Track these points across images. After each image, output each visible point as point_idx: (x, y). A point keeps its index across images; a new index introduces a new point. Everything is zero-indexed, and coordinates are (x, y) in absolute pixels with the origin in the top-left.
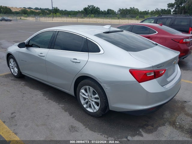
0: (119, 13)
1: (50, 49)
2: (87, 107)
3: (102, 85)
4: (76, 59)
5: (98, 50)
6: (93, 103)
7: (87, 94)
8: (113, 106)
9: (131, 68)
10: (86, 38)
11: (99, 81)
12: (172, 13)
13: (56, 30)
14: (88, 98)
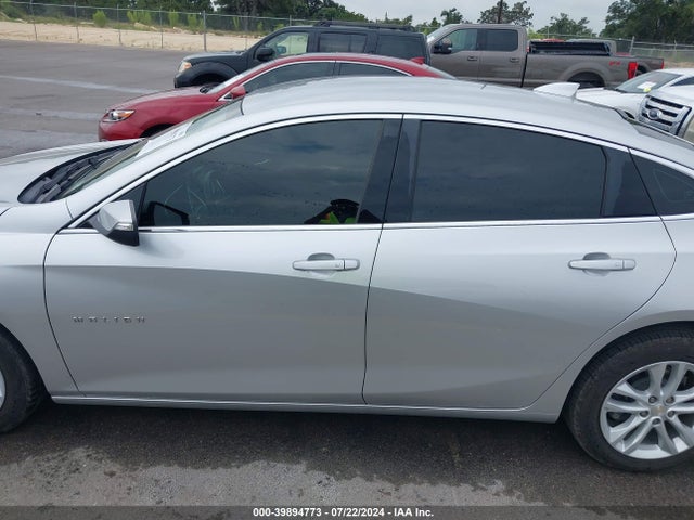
2: (635, 448)
6: (677, 421)
7: (644, 397)
10: (625, 149)
13: (400, 116)
14: (647, 409)
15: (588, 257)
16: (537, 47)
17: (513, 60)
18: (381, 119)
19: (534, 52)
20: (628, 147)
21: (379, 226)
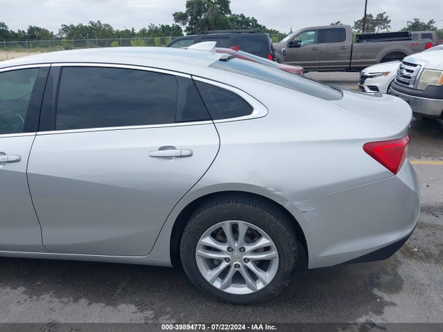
0: (64, 36)
1: (38, 133)
2: (227, 286)
3: (287, 206)
4: (173, 148)
5: (247, 109)
6: (250, 265)
7: (224, 247)
8: (322, 255)
9: (368, 139)
11: (278, 196)
12: (185, 34)
13: (49, 65)
14: (229, 256)
15: (162, 149)
16: (360, 38)
17: (343, 48)
18: (38, 68)
19: (358, 42)
20: (191, 75)
21: (34, 133)
